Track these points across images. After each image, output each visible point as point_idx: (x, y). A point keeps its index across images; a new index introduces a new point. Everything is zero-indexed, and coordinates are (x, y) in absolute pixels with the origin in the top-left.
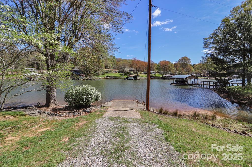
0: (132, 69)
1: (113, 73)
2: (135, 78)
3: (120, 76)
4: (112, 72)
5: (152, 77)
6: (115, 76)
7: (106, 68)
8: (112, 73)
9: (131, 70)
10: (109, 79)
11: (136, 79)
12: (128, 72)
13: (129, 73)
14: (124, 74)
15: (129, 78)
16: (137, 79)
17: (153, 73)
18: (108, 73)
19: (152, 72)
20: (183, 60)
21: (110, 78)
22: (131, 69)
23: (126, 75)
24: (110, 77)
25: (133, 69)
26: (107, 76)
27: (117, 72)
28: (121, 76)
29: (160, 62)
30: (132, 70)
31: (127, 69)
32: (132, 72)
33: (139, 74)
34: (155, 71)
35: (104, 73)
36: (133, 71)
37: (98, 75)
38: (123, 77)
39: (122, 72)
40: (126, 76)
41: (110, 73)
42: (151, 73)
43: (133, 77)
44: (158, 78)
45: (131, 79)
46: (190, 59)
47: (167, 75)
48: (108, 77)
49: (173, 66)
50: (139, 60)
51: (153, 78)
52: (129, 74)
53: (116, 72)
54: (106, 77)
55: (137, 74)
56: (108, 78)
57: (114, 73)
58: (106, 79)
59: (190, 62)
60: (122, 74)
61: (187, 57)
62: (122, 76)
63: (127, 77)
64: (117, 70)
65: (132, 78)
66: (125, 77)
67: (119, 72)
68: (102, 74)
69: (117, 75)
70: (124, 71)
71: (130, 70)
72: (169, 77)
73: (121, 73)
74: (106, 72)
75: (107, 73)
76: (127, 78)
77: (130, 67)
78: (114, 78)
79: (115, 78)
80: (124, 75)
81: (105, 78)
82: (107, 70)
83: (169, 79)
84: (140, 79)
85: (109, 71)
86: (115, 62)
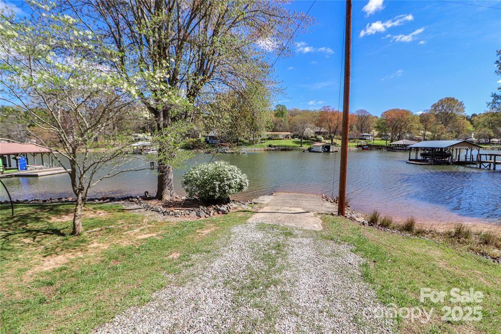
0: (320, 130)
1: (281, 139)
2: (326, 150)
3: (294, 145)
4: (280, 138)
5: (365, 147)
6: (285, 146)
8: (280, 139)
9: (319, 133)
10: (273, 151)
11: (328, 151)
12: (312, 137)
14: (303, 141)
15: (315, 149)
16: (331, 150)
17: (368, 138)
18: (272, 139)
19: (366, 135)
20: (443, 106)
21: (275, 150)
22: (318, 131)
23: (308, 143)
24: (275, 146)
25: (323, 130)
26: (270, 146)
27: (290, 138)
28: (296, 145)
29: (384, 113)
31: (310, 131)
32: (320, 137)
33: (334, 141)
34: (372, 133)
35: (264, 139)
36: (324, 134)
37: (253, 144)
38: (301, 146)
39: (299, 138)
40: (308, 144)
41: (275, 139)
42: (364, 137)
43: (321, 147)
44: (379, 147)
45: (318, 152)
46: (461, 103)
47: (401, 142)
48: (271, 148)
49: (417, 120)
50: (335, 109)
51: (367, 149)
52: (313, 140)
53: (287, 137)
54: (267, 148)
55: (332, 141)
56: (270, 150)
57: (283, 139)
59: (463, 110)
60: (300, 140)
61: (453, 99)
63: (309, 146)
64: (289, 133)
65: (320, 149)
66: (306, 147)
67: (293, 137)
68: (259, 141)
69: (289, 143)
70: (302, 134)
71: (317, 133)
72: (405, 146)
73: (296, 139)
74: (267, 137)
75: (270, 139)
76: (310, 150)
77: (317, 125)
78: (282, 150)
79: (285, 149)
80: (304, 143)
81: (265, 150)
82: (270, 133)
83: (406, 149)
84: (337, 151)
85: (274, 135)
86: (285, 117)
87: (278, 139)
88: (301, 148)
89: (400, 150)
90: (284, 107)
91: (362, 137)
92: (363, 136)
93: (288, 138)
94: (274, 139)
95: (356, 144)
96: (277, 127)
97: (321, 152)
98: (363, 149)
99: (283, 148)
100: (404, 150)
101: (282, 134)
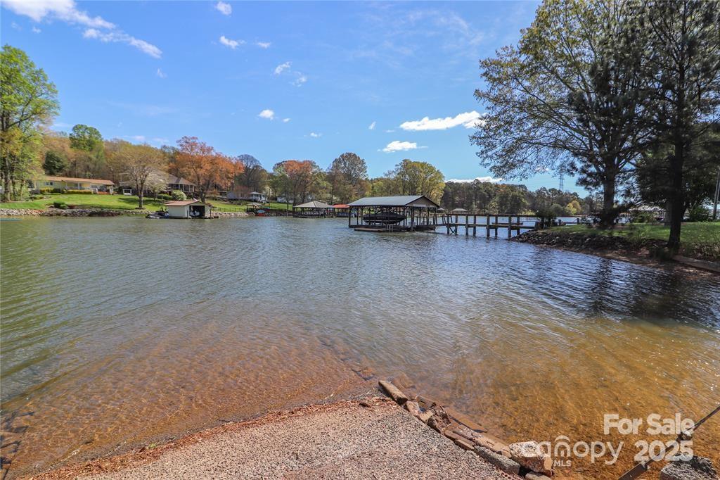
0: (178, 181)
1: (89, 193)
2: (198, 214)
3: (123, 204)
4: (87, 190)
5: (260, 212)
6: (101, 207)
7: (51, 174)
8: (85, 193)
10: (66, 215)
11: (202, 216)
12: (162, 192)
13: (166, 195)
14: (143, 199)
15: (172, 213)
16: (207, 214)
18: (63, 193)
19: (255, 195)
20: (345, 164)
21: (74, 215)
22: (174, 182)
23: (155, 203)
24: (71, 207)
25: (183, 182)
26: (57, 205)
27: (112, 191)
28: (128, 205)
29: (277, 165)
30: (177, 185)
31: (157, 179)
32: (178, 192)
34: (264, 192)
35: (42, 192)
36: (185, 188)
38: (140, 208)
39: (135, 193)
40: (154, 205)
41: (73, 193)
42: (254, 198)
43: (187, 208)
44: (279, 213)
45: (181, 218)
46: (363, 161)
47: (311, 205)
48: (59, 210)
51: (262, 215)
52: (165, 198)
53: (104, 190)
54: (47, 210)
55: (203, 200)
56: (59, 215)
57: (95, 193)
58: (51, 215)
60: (135, 197)
61: (355, 155)
62: (138, 207)
63: (158, 209)
64: (109, 182)
66: (150, 209)
67: (120, 191)
68: (25, 195)
69: (112, 201)
70: (142, 185)
71: (171, 185)
72: (318, 209)
73: (127, 195)
74: (51, 188)
75: (56, 191)
76: (161, 214)
77: (171, 172)
78: (91, 215)
79: (101, 213)
80: (146, 202)
81: (41, 215)
82: (60, 179)
83: (318, 215)
84: (218, 217)
85: (70, 183)
86: (99, 151)
87: (81, 193)
88: (140, 211)
89: (312, 216)
90: (94, 131)
91: (251, 198)
92: (252, 195)
93: (108, 191)
94: (69, 193)
95: (245, 207)
96: (79, 170)
97: (187, 218)
98: (257, 215)
99: (93, 210)
100: (316, 215)
101: (90, 184)
